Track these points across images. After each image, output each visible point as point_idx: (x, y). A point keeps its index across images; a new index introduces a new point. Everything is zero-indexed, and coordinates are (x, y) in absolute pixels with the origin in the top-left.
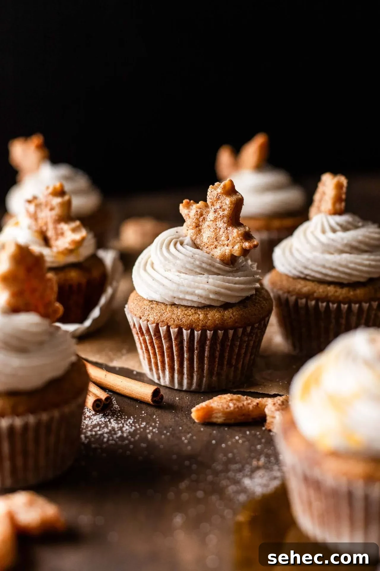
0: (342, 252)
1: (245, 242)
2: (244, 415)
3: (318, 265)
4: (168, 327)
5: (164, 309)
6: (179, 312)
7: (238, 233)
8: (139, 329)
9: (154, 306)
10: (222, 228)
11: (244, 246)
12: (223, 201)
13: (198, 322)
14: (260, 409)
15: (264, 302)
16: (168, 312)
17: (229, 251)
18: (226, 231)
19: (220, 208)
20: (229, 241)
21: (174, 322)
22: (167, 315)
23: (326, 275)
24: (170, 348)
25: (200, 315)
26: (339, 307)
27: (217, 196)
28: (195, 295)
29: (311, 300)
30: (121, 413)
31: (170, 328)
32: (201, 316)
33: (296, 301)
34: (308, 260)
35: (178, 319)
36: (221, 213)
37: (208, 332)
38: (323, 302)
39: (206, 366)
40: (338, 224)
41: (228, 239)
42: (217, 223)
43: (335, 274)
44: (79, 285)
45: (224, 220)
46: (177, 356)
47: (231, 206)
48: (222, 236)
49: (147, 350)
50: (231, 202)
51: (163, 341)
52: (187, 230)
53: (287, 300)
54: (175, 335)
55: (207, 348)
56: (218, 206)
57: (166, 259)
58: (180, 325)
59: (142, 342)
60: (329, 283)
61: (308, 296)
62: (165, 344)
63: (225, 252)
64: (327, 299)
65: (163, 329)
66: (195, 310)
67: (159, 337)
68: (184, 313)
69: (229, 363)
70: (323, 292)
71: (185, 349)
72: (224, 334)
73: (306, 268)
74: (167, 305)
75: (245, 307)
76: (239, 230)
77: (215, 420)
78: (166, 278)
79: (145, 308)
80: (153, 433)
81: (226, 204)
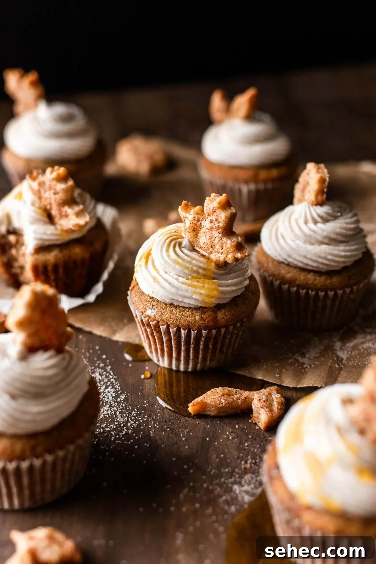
0: (322, 243)
1: (237, 253)
2: (233, 408)
3: (300, 256)
4: (168, 326)
5: (164, 309)
6: (177, 312)
7: (231, 245)
8: (141, 321)
9: (155, 303)
10: (217, 238)
11: (236, 256)
12: (219, 215)
13: (195, 322)
14: (248, 404)
15: (253, 296)
16: (168, 312)
17: (223, 258)
18: (221, 241)
19: (216, 220)
20: (223, 250)
21: (173, 322)
22: (167, 315)
23: (307, 265)
24: (169, 340)
25: (196, 317)
26: (317, 294)
27: (213, 209)
28: (193, 299)
29: (294, 287)
30: (125, 403)
31: (170, 327)
32: (198, 318)
33: (280, 286)
34: (292, 249)
35: (177, 319)
36: (217, 225)
37: (203, 331)
38: (303, 289)
39: (200, 356)
40: (319, 216)
41: (223, 249)
42: (213, 232)
43: (315, 264)
44: (83, 260)
45: (219, 231)
46: (175, 347)
47: (225, 221)
48: (217, 245)
49: (148, 337)
50: (226, 217)
51: (163, 336)
52: (185, 232)
53: (272, 283)
54: (174, 333)
55: (202, 343)
56: (214, 218)
57: (166, 262)
58: (178, 325)
59: (143, 331)
60: (309, 271)
61: (291, 282)
62: (165, 338)
63: (220, 259)
64: (306, 286)
65: (163, 328)
66: (192, 311)
67: (159, 331)
68: (183, 314)
69: (221, 351)
70: (304, 280)
71: (183, 343)
72: (217, 332)
73: (289, 256)
74: (166, 304)
75: (236, 305)
76: (233, 241)
77: (209, 413)
78: (166, 280)
79: (147, 304)
80: (155, 428)
81: (221, 218)
